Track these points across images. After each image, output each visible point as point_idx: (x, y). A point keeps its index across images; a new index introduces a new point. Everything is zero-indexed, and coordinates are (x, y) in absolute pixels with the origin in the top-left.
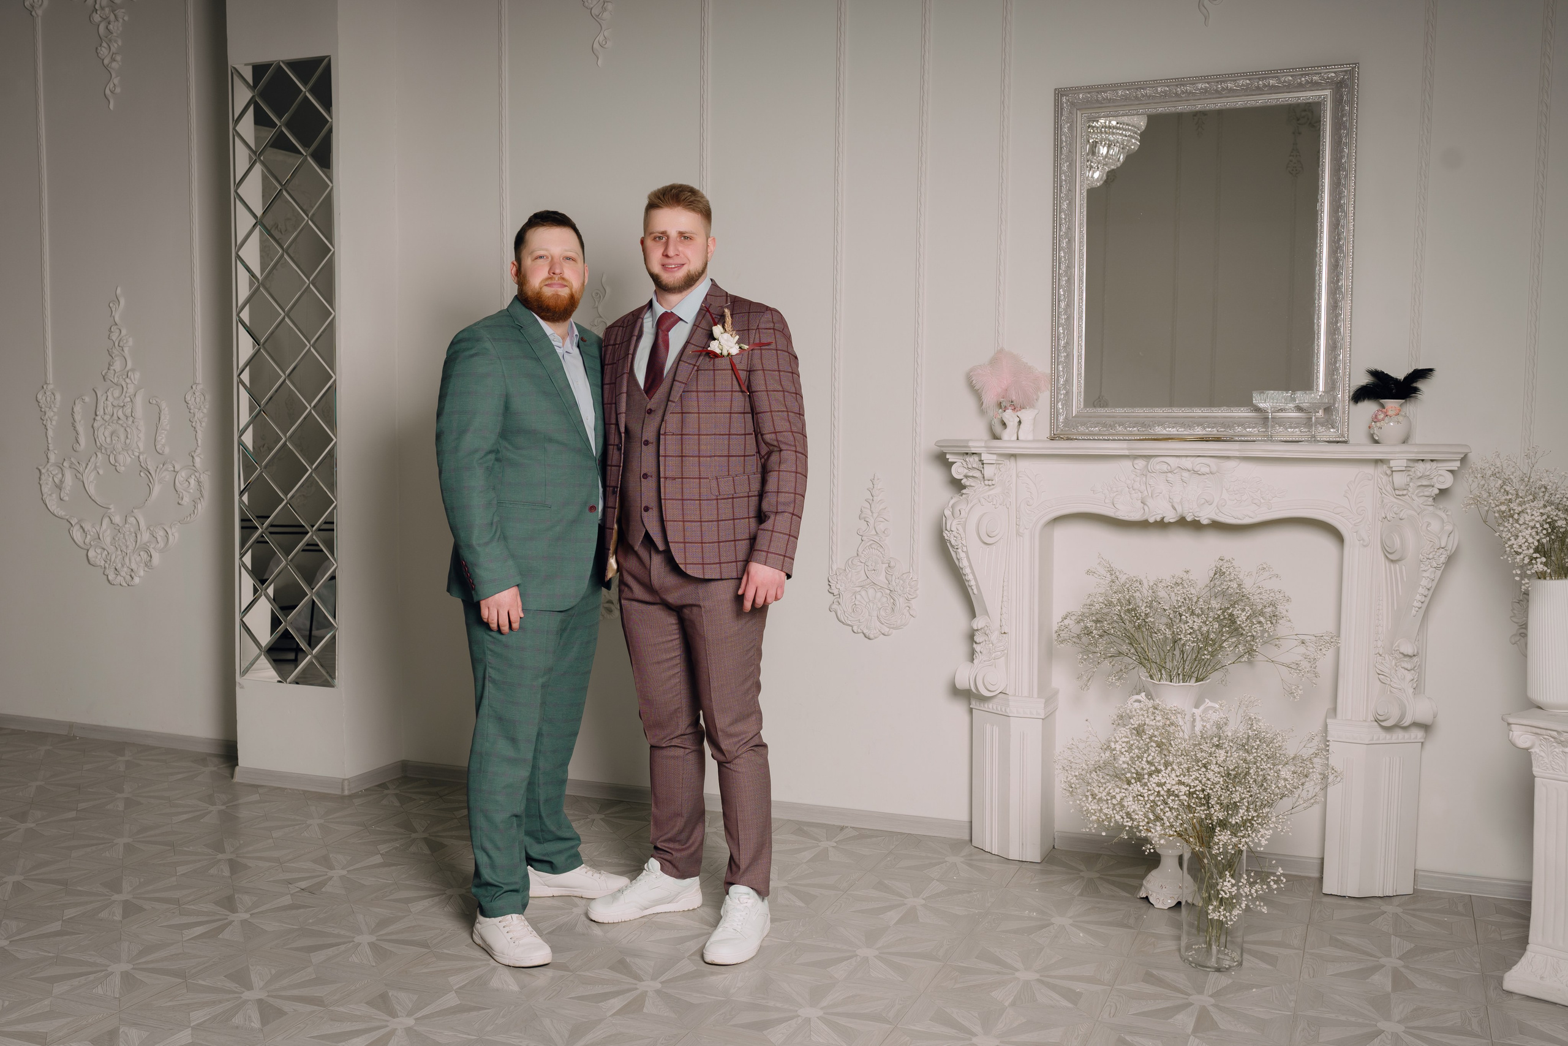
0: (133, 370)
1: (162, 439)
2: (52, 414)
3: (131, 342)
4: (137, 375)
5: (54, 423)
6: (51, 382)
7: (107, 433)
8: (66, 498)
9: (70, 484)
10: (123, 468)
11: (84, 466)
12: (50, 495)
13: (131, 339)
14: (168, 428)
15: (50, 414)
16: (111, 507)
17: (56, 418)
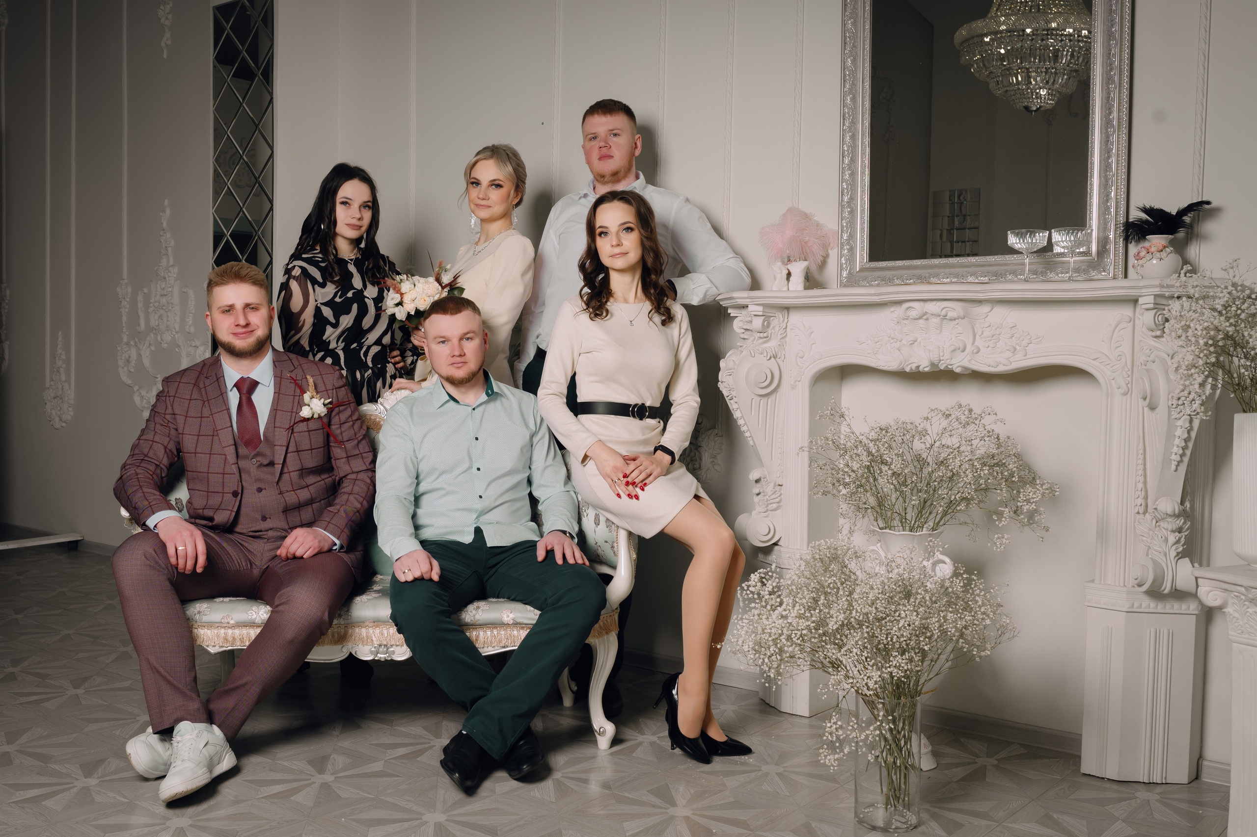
0: (173, 266)
1: (190, 321)
2: (126, 303)
3: (172, 243)
4: (176, 270)
5: (127, 310)
6: (126, 278)
7: (156, 317)
8: (132, 370)
9: (135, 358)
10: (166, 345)
11: (143, 343)
12: (123, 368)
13: (173, 241)
14: (193, 312)
15: (124, 303)
16: (158, 376)
17: (128, 306)
